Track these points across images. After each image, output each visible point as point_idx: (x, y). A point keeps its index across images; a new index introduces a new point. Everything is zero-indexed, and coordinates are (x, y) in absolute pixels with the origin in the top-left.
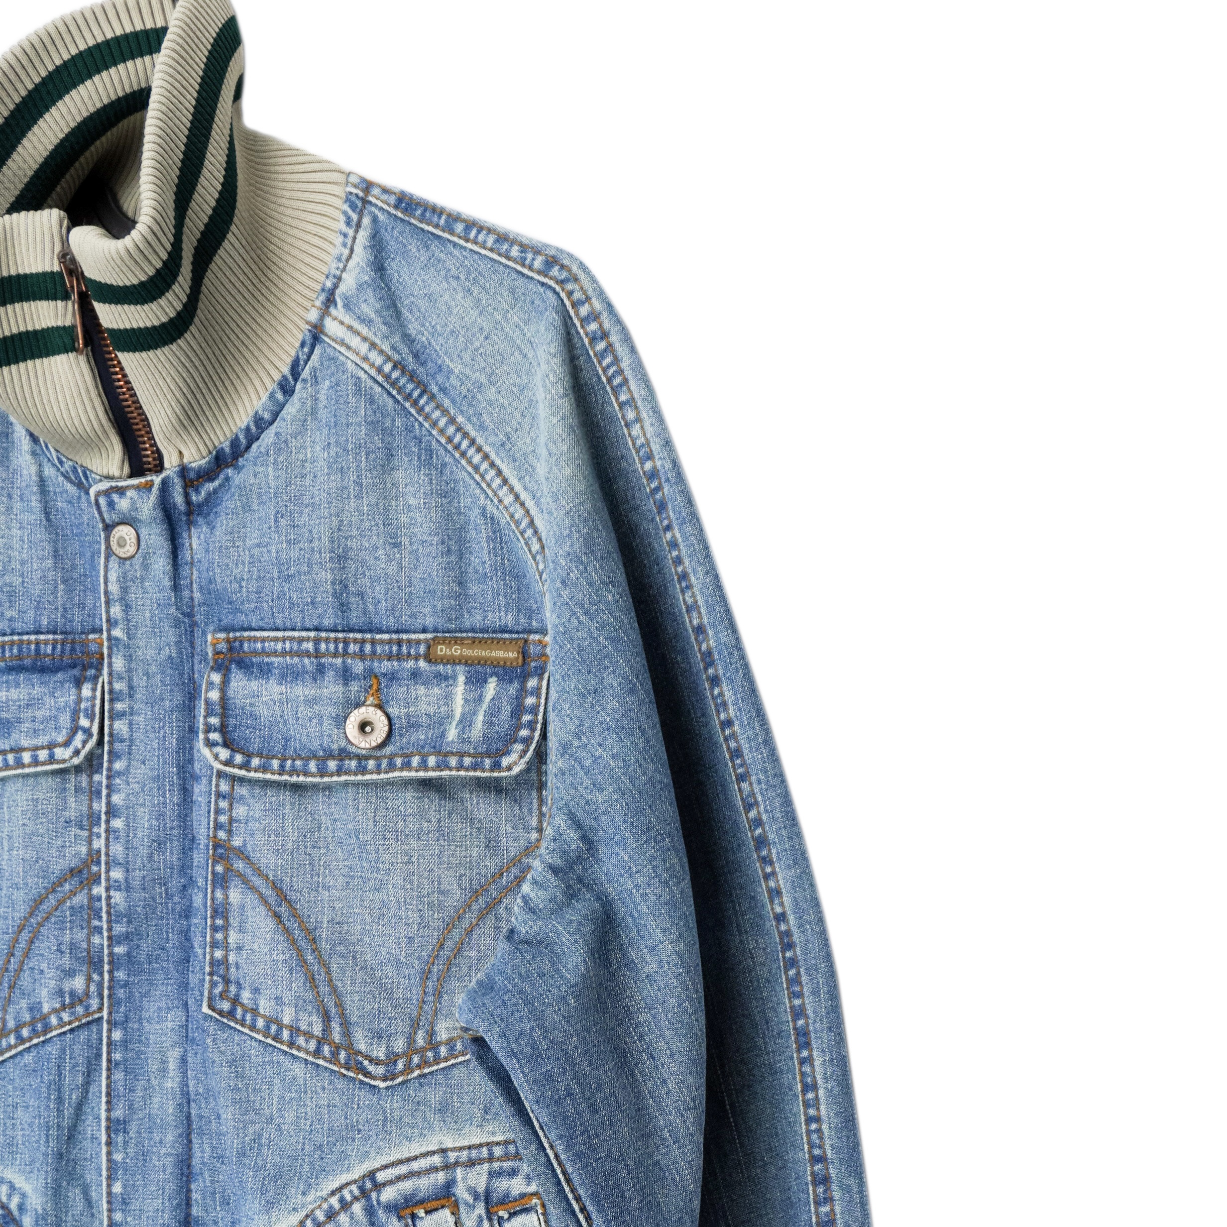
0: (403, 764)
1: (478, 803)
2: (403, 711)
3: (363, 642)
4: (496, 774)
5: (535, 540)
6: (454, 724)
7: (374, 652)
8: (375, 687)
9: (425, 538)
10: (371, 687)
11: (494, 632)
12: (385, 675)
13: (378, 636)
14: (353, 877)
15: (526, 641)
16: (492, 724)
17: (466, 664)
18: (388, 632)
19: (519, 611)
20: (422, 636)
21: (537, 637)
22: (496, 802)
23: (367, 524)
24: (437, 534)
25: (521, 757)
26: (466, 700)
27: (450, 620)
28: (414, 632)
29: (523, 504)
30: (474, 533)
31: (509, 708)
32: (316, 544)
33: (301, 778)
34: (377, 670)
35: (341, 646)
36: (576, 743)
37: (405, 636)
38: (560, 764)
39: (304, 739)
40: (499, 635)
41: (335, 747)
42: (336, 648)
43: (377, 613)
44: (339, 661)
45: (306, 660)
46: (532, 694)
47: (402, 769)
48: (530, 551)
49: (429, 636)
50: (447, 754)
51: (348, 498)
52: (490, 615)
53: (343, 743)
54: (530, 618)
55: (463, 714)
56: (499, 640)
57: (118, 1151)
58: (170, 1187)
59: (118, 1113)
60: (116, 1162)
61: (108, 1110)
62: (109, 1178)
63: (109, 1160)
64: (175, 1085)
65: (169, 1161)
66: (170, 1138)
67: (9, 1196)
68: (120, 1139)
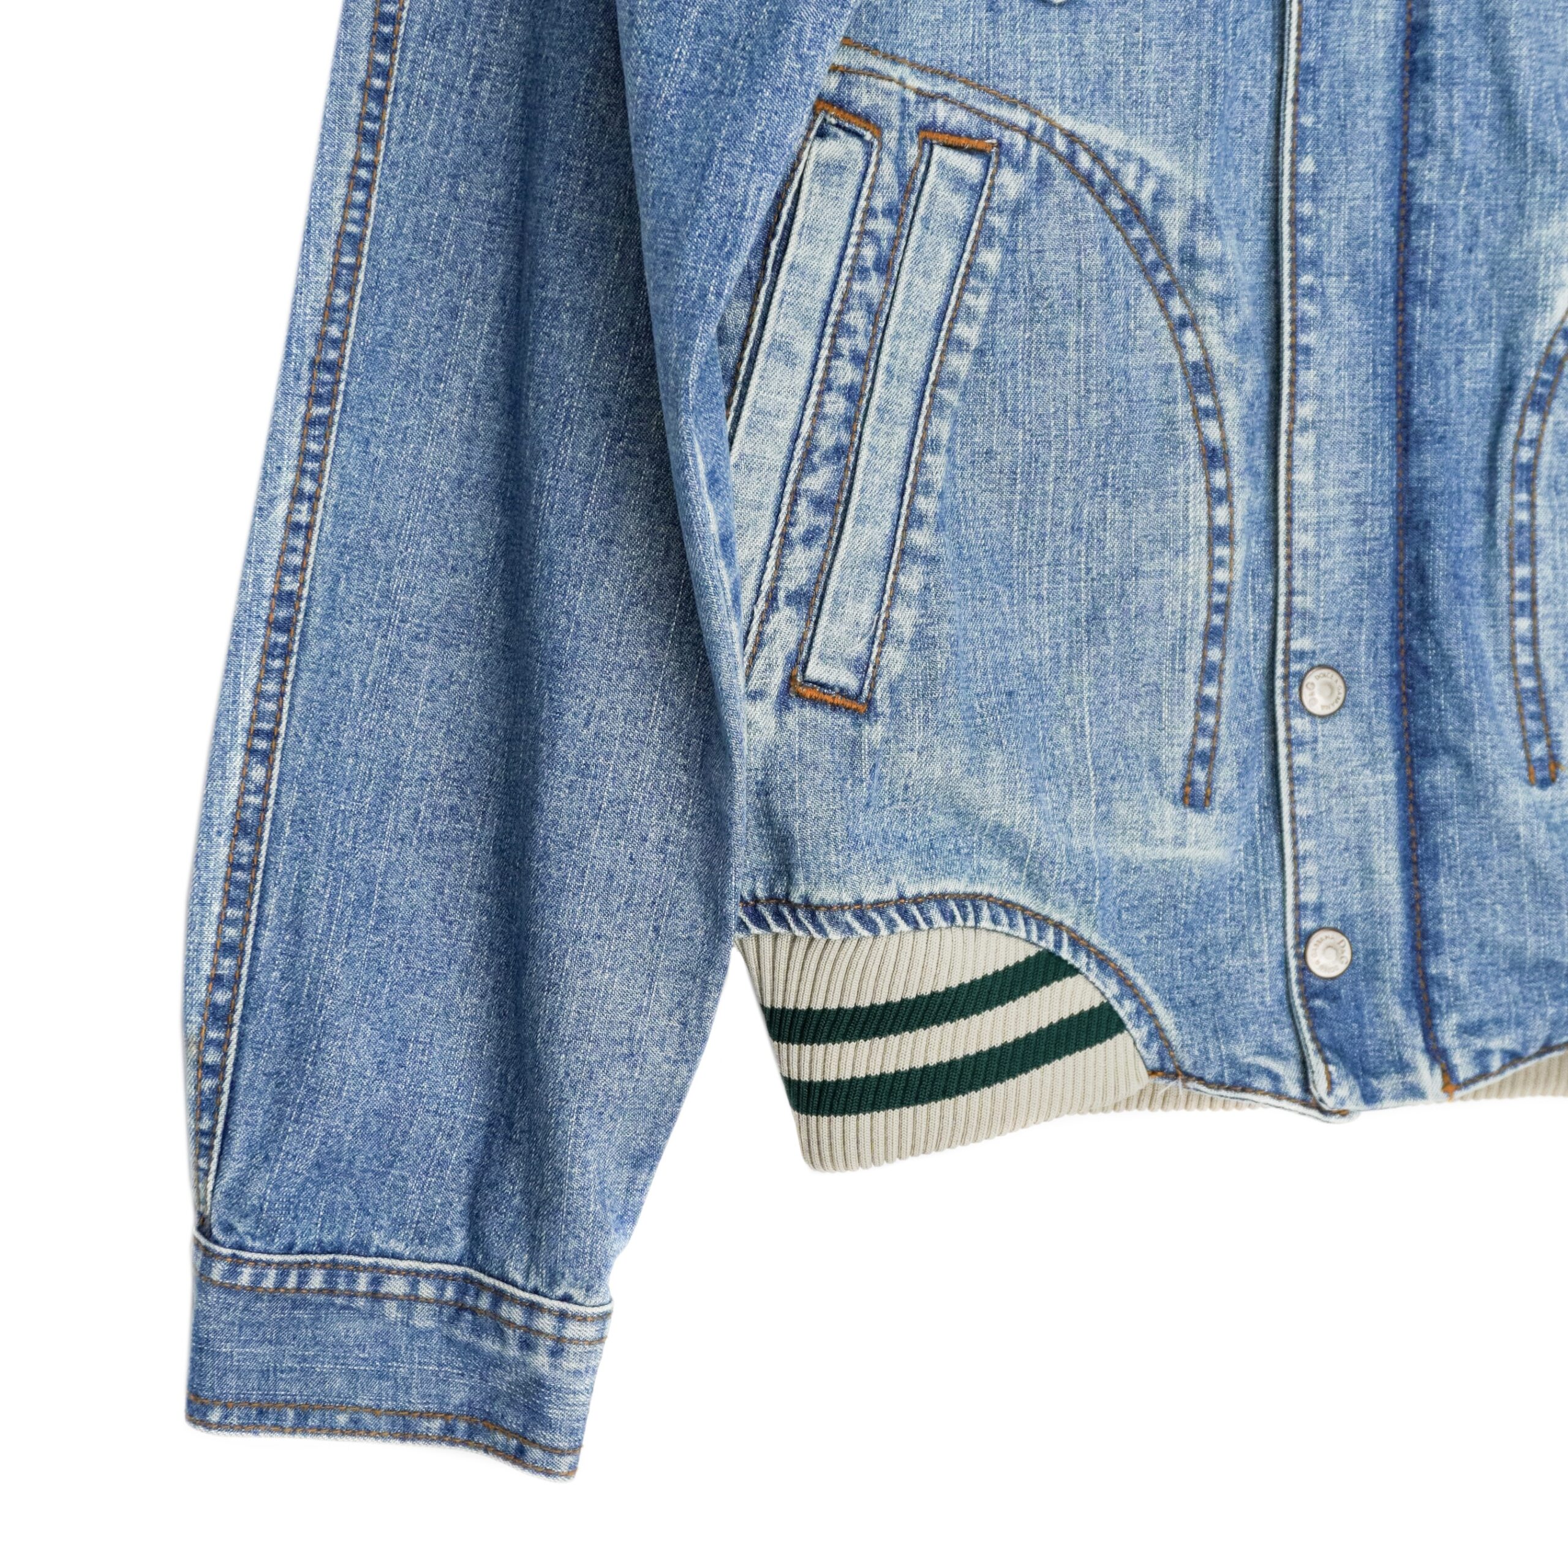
57: (1306, 112)
58: (1383, 165)
59: (1310, 56)
60: (1304, 129)
61: (1299, 51)
62: (1293, 151)
63: (1295, 126)
64: (1389, 17)
65: (1380, 127)
66: (1379, 94)
67: (1140, 180)
68: (1310, 94)
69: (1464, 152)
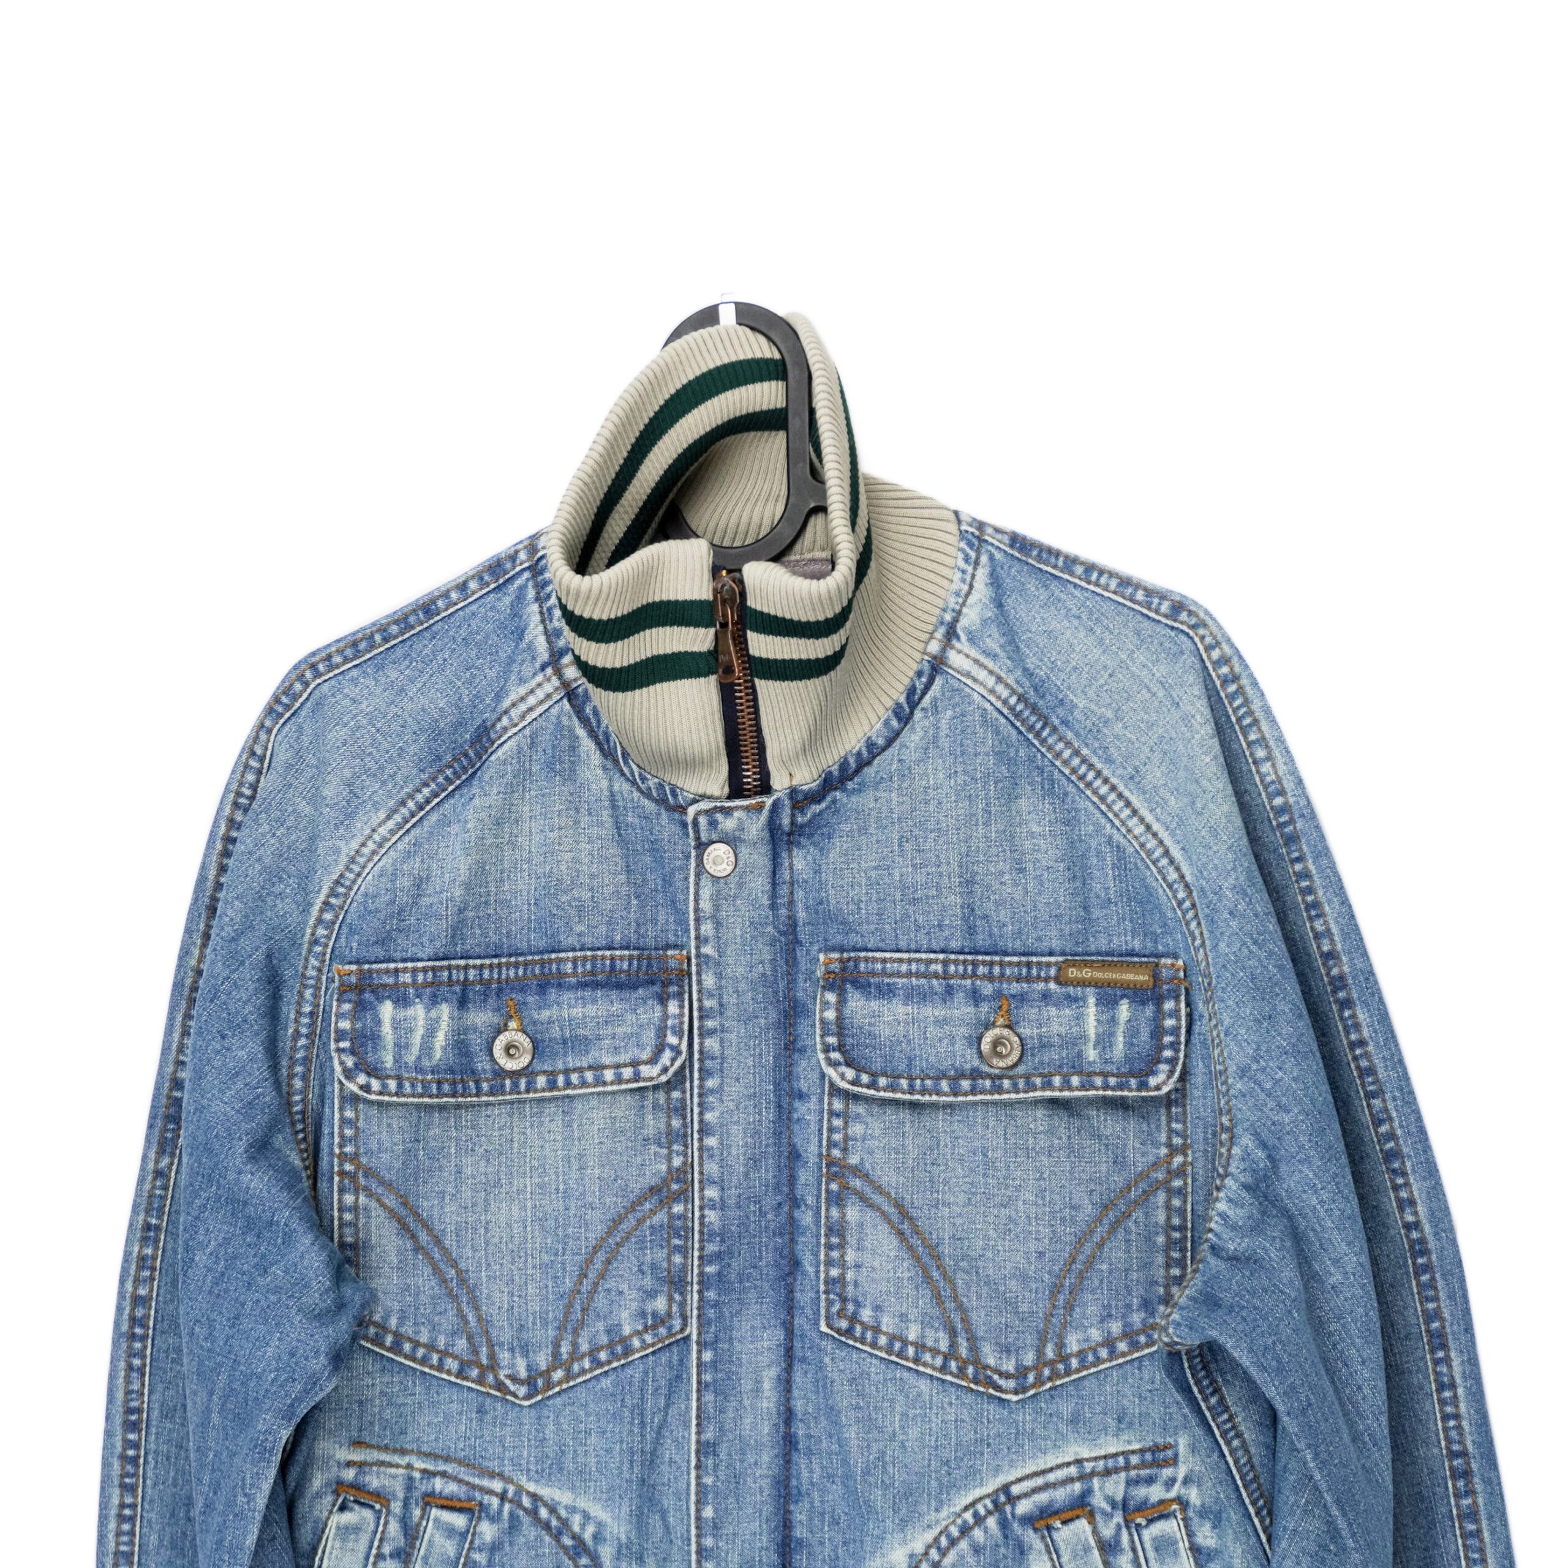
0: (1043, 1084)
1: (1105, 1120)
2: (1036, 1031)
3: (991, 964)
4: (1144, 1094)
5: (1171, 869)
6: (1091, 1044)
7: (1002, 975)
8: (1005, 1008)
9: (1051, 864)
10: (1000, 1008)
11: (1121, 955)
12: (1014, 996)
13: (1007, 959)
14: (974, 1194)
15: (1157, 965)
16: (1132, 1045)
17: (1096, 986)
18: (1015, 955)
19: (1145, 935)
20: (1053, 959)
21: (1169, 961)
22: (1124, 1119)
23: (994, 850)
24: (1063, 861)
25: (1169, 1077)
26: (1098, 1021)
27: (1077, 943)
28: (1043, 955)
29: (1155, 835)
30: (1094, 861)
31: (1148, 1030)
32: (944, 868)
33: (934, 1098)
34: (1006, 992)
35: (970, 968)
36: (1255, 1067)
37: (1034, 959)
38: (1239, 1086)
39: (932, 1059)
40: (1129, 959)
41: (968, 1066)
42: (965, 970)
43: (1001, 936)
44: (968, 982)
45: (935, 982)
46: (1170, 1016)
47: (1043, 1089)
48: (1164, 879)
49: (1060, 959)
50: (1090, 1074)
51: (977, 824)
52: (1115, 940)
53: (976, 1063)
54: (1156, 942)
55: (1097, 1035)
56: (1128, 964)
57: (707, 1474)
58: (768, 1509)
59: (709, 1435)
60: (706, 1486)
61: (698, 1433)
62: (698, 1502)
63: (698, 1484)
64: (772, 1405)
65: (765, 1483)
66: (766, 1458)
67: (583, 1526)
68: (710, 1462)
69: (822, 1502)
